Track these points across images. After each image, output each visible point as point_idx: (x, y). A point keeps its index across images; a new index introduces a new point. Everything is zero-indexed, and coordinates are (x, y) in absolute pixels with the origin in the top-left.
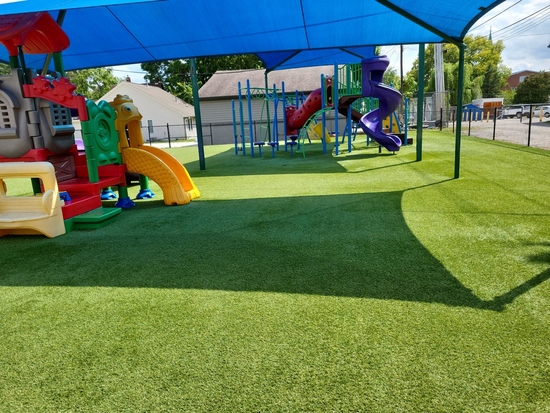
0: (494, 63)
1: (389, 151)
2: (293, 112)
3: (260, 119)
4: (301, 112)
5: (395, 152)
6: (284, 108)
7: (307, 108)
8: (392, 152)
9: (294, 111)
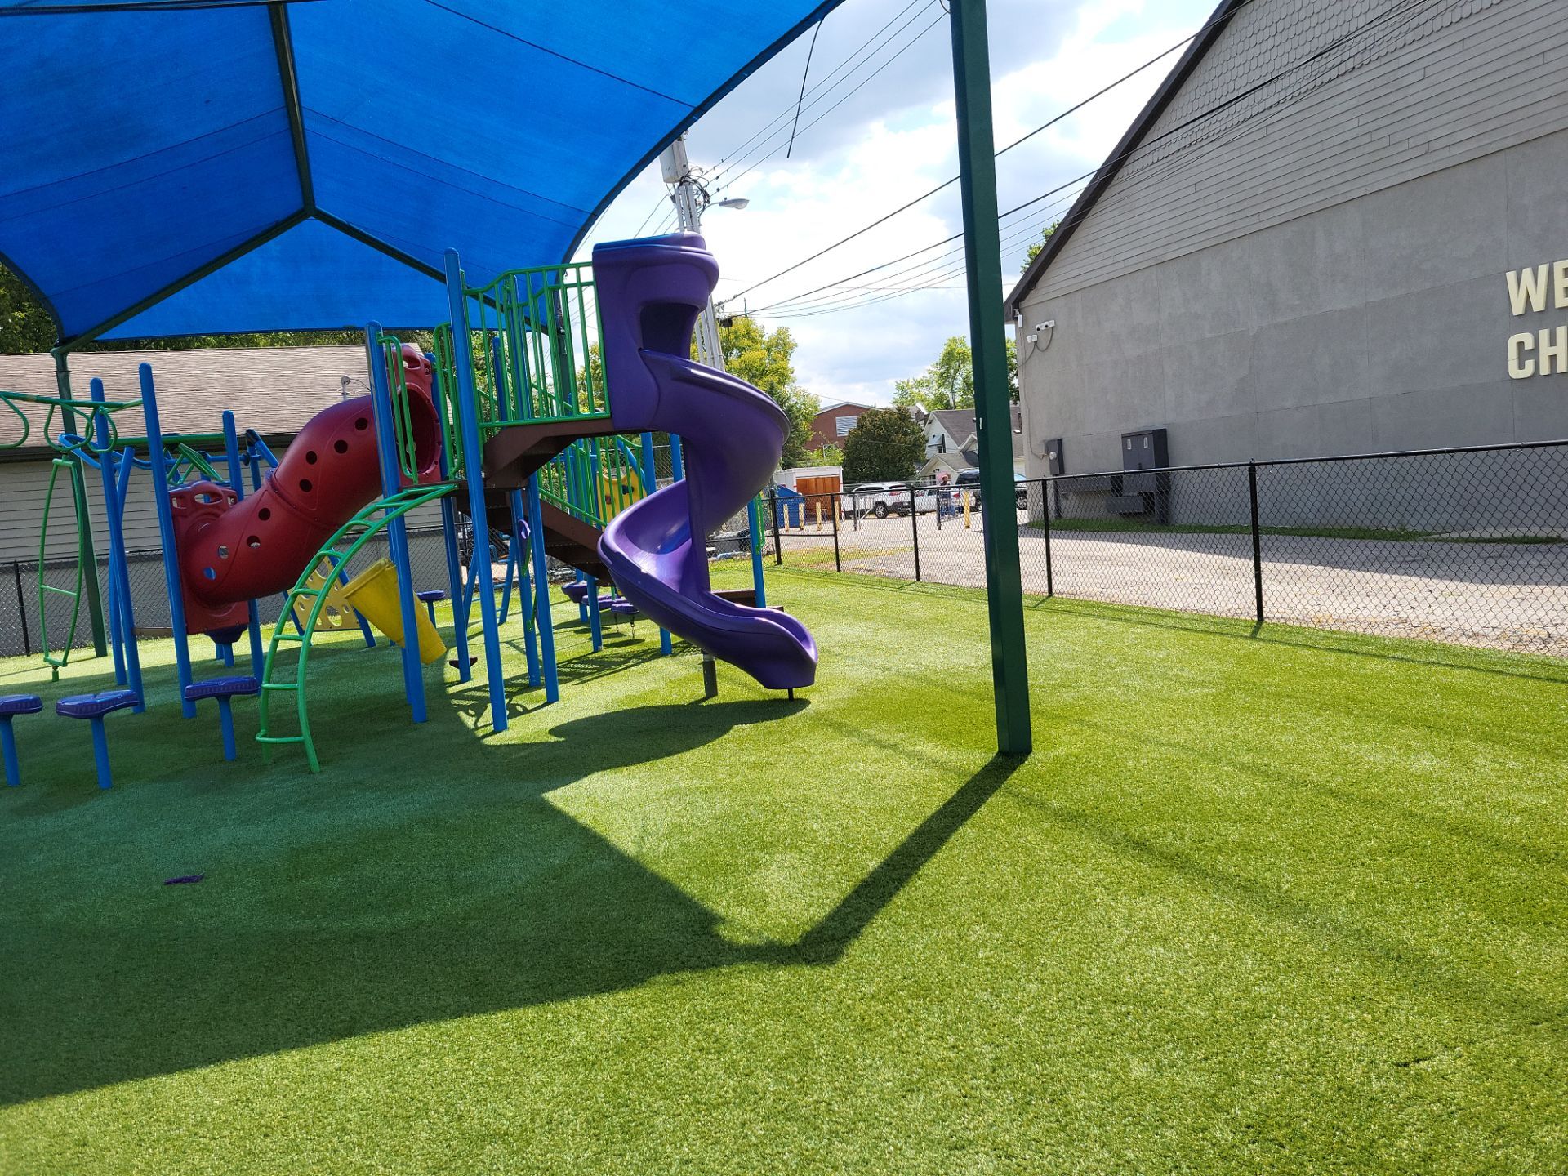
0: (779, 382)
1: (768, 685)
2: (218, 516)
3: (38, 551)
4: (264, 514)
5: (798, 693)
6: (164, 498)
7: (294, 492)
8: (782, 694)
9: (224, 508)
